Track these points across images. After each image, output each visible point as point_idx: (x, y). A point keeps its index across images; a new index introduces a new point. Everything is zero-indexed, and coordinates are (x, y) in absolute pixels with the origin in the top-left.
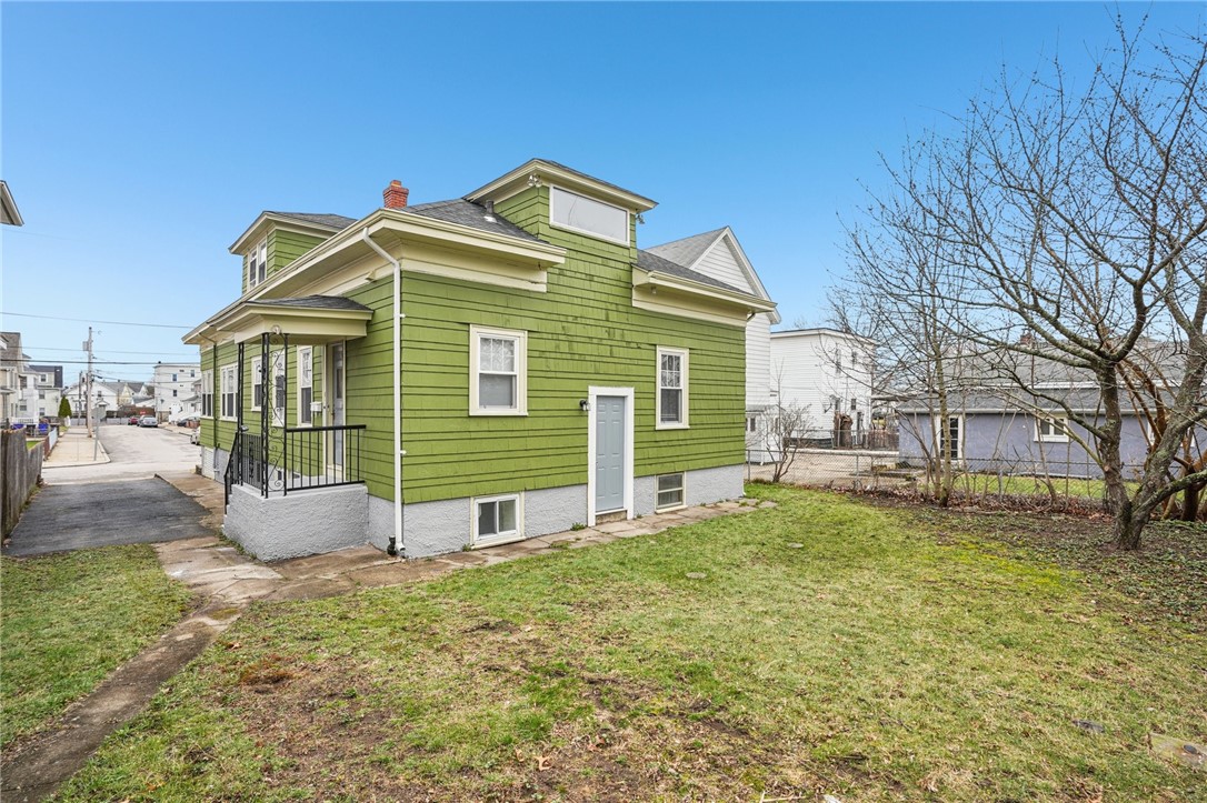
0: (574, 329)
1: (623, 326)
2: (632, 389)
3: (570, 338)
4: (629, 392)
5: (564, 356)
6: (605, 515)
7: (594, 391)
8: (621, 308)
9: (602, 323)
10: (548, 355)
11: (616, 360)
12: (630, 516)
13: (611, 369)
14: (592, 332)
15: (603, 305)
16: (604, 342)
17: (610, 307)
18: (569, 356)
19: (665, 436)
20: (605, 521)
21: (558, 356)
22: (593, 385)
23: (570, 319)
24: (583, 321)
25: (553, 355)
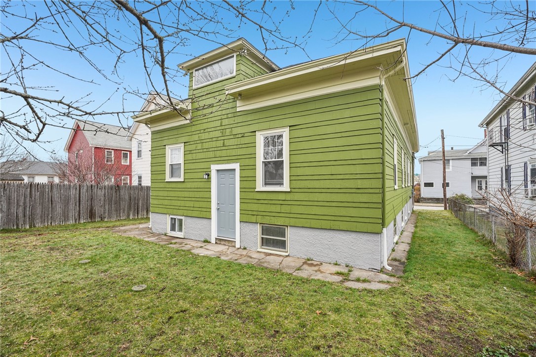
0: (203, 136)
1: (231, 126)
2: (238, 164)
3: (202, 141)
4: (236, 166)
5: (199, 151)
6: (223, 240)
7: (214, 168)
8: (230, 116)
9: (218, 128)
10: (193, 152)
11: (226, 148)
12: (238, 246)
13: (224, 153)
14: (212, 135)
15: (219, 118)
16: (219, 139)
17: (223, 117)
18: (201, 151)
19: (264, 196)
20: (222, 243)
21: (197, 151)
22: (213, 164)
23: (202, 131)
24: (209, 130)
25: (195, 152)
